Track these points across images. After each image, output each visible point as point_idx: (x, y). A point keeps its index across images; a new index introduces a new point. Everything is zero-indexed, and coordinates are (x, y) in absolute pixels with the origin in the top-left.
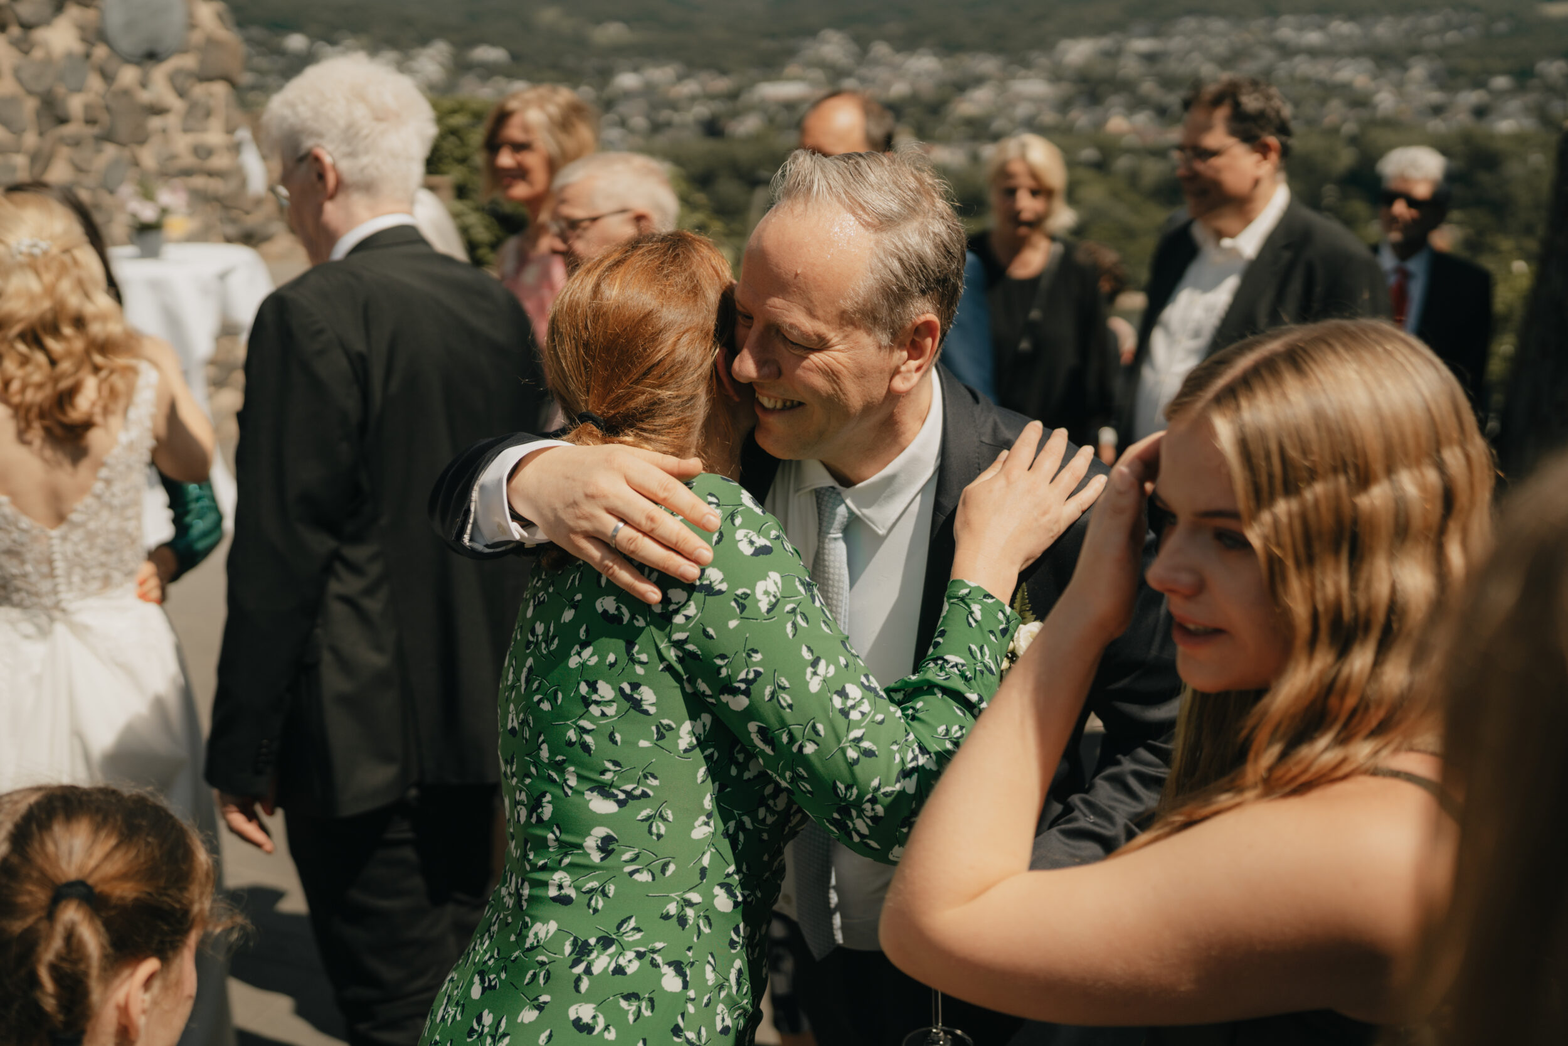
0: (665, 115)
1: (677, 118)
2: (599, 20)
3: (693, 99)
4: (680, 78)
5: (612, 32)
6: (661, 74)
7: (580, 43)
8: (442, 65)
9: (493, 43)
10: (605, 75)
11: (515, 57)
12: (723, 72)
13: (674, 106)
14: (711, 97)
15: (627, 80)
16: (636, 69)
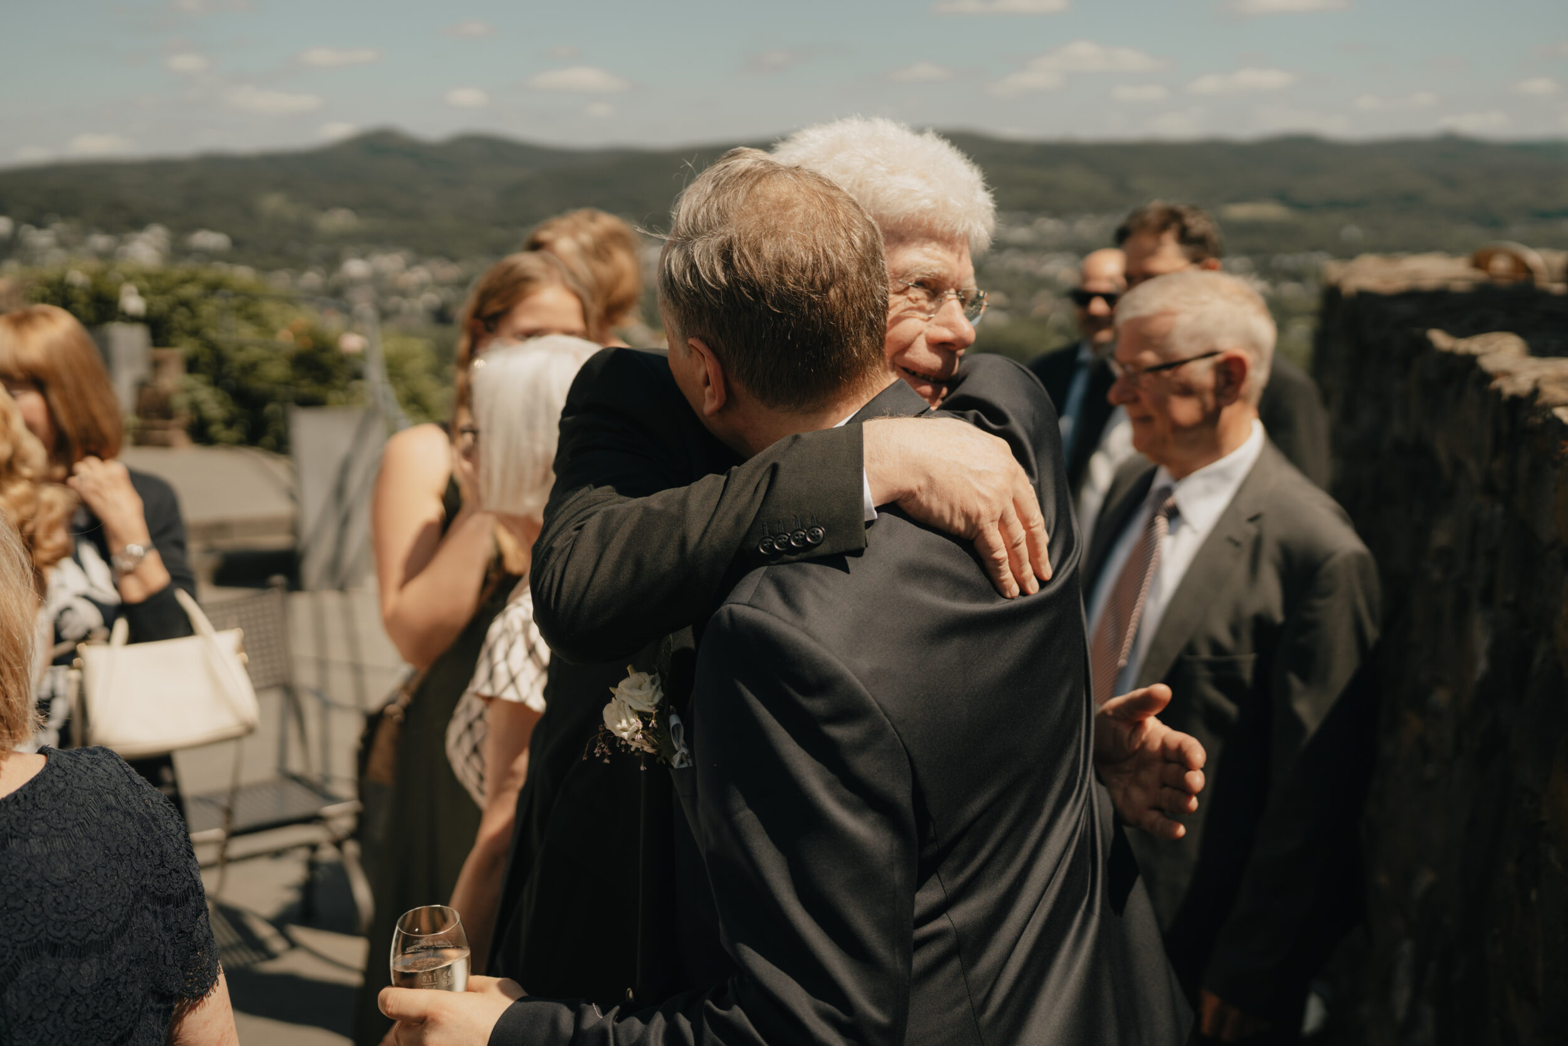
0: (394, 301)
1: (406, 305)
2: (325, 206)
3: (422, 287)
4: (409, 266)
5: (339, 220)
6: (390, 262)
7: (305, 232)
8: (157, 249)
9: (213, 229)
10: (333, 262)
11: (236, 243)
12: (453, 259)
13: (403, 293)
14: (440, 284)
15: (355, 267)
16: (363, 256)
